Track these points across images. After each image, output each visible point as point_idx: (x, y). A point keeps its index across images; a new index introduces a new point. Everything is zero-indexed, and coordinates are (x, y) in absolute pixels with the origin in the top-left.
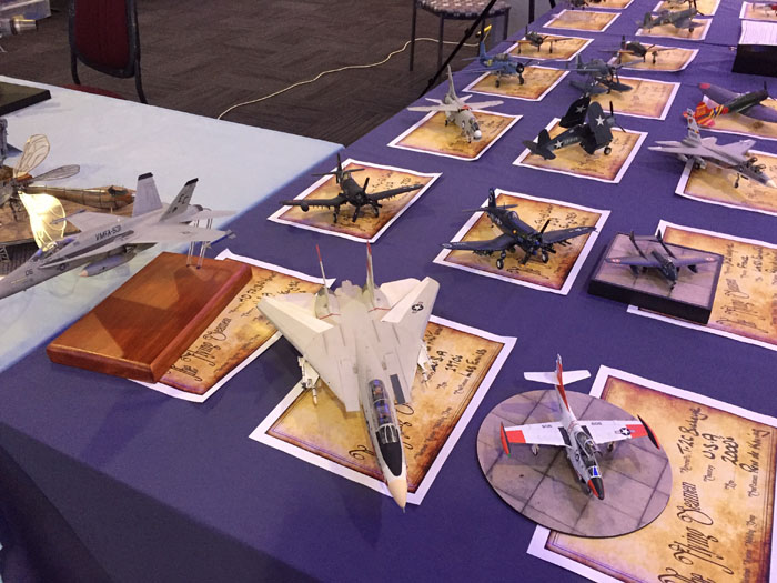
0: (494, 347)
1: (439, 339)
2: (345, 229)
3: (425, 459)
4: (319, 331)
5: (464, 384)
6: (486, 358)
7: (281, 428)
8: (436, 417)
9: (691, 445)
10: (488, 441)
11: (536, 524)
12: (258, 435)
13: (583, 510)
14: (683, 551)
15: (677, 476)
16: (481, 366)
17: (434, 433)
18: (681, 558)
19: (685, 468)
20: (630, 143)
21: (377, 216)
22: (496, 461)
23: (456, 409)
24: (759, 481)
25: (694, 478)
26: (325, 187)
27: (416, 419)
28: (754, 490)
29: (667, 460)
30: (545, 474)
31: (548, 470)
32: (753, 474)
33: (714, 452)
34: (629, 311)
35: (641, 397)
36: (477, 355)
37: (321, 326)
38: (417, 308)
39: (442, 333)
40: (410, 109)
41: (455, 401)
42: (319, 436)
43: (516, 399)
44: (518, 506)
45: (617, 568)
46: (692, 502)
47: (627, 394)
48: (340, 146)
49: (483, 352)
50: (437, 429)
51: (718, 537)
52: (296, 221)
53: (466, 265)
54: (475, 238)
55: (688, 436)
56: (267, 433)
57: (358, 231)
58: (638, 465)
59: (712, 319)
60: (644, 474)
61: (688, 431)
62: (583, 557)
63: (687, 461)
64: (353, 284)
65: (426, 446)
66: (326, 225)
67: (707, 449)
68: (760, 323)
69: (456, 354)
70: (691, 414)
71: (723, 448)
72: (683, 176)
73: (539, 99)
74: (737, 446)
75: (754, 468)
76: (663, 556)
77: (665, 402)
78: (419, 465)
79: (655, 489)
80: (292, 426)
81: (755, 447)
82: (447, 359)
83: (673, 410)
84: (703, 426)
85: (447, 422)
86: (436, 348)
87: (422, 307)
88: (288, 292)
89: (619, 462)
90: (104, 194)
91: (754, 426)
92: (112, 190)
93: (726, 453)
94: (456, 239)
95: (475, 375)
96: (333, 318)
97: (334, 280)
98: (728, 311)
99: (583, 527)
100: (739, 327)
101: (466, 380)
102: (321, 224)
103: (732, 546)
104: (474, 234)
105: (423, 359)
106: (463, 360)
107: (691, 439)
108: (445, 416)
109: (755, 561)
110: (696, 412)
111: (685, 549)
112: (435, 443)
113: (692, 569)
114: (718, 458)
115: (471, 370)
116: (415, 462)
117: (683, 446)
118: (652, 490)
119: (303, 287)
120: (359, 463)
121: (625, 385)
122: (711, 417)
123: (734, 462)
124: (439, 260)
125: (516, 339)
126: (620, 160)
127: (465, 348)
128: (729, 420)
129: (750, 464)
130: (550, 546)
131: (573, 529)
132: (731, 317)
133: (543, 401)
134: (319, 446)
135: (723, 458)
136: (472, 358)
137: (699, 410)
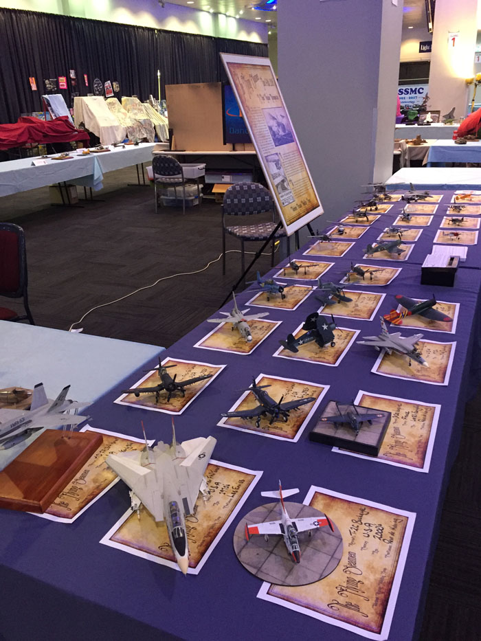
0: (249, 478)
1: (217, 475)
2: (163, 406)
3: (202, 548)
4: (142, 474)
5: (229, 502)
6: (244, 485)
7: (119, 536)
8: (211, 523)
9: (357, 530)
10: (240, 536)
11: (262, 581)
12: (105, 541)
13: (290, 571)
14: (343, 590)
15: (346, 548)
16: (240, 490)
17: (209, 533)
18: (341, 594)
19: (351, 544)
20: (349, 337)
21: (184, 396)
22: (244, 546)
23: (223, 517)
24: (392, 548)
25: (356, 549)
26: (151, 378)
27: (199, 525)
28: (388, 553)
29: (342, 539)
30: (271, 552)
31: (273, 550)
32: (390, 544)
33: (369, 533)
34: (333, 450)
35: (332, 504)
36: (238, 484)
37: (144, 471)
38: (202, 456)
39: (219, 471)
40: (209, 321)
41: (223, 512)
42: (141, 539)
43: (259, 509)
44: (253, 571)
45: (305, 601)
46: (352, 562)
47: (325, 502)
48: (164, 348)
49: (242, 481)
50: (211, 530)
51: (364, 581)
52: (132, 403)
53: (237, 426)
54: (244, 408)
55: (356, 525)
56: (110, 539)
57: (171, 407)
58: (324, 544)
59: (381, 454)
60: (327, 549)
61: (357, 522)
62: (287, 597)
63: (354, 539)
64: (165, 443)
65: (204, 541)
66: (151, 404)
67: (366, 532)
68: (409, 455)
69: (226, 484)
70: (360, 512)
71: (375, 530)
72: (378, 360)
73: (294, 309)
74: (383, 529)
75: (391, 542)
76: (332, 593)
77: (346, 505)
78: (199, 552)
79: (332, 557)
80: (126, 534)
81: (393, 529)
82: (220, 487)
83: (350, 510)
84: (366, 519)
85: (217, 526)
86: (214, 480)
87: (205, 455)
88: (125, 450)
89: (314, 542)
90: (10, 394)
91: (395, 517)
92: (15, 392)
93: (376, 533)
94: (232, 410)
95: (236, 496)
96: (152, 466)
97: (154, 441)
98: (392, 447)
99: (289, 580)
100: (396, 458)
101: (231, 500)
102: (148, 404)
103: (371, 586)
104: (244, 405)
105: (203, 488)
106: (230, 487)
107: (358, 527)
108: (216, 522)
109: (382, 593)
110: (363, 510)
111: (344, 588)
112: (209, 538)
113: (347, 600)
114: (371, 536)
115: (234, 493)
116: (197, 551)
117: (352, 531)
118: (330, 557)
119: (135, 447)
120: (164, 554)
121: (324, 496)
122: (371, 513)
123: (379, 538)
124: (221, 424)
125: (262, 472)
126: (340, 350)
127: (232, 479)
128: (381, 514)
129: (389, 539)
130: (270, 592)
131: (284, 582)
132: (392, 452)
133: (275, 509)
134: (140, 545)
135: (374, 536)
136: (235, 486)
137: (365, 509)
